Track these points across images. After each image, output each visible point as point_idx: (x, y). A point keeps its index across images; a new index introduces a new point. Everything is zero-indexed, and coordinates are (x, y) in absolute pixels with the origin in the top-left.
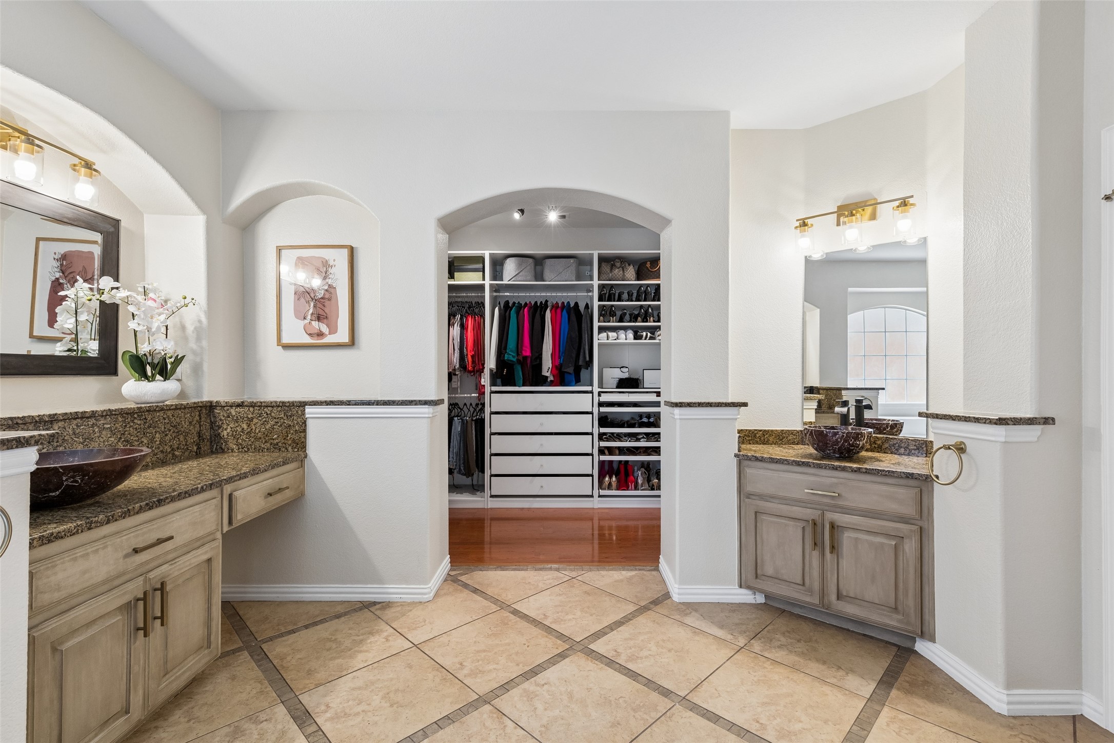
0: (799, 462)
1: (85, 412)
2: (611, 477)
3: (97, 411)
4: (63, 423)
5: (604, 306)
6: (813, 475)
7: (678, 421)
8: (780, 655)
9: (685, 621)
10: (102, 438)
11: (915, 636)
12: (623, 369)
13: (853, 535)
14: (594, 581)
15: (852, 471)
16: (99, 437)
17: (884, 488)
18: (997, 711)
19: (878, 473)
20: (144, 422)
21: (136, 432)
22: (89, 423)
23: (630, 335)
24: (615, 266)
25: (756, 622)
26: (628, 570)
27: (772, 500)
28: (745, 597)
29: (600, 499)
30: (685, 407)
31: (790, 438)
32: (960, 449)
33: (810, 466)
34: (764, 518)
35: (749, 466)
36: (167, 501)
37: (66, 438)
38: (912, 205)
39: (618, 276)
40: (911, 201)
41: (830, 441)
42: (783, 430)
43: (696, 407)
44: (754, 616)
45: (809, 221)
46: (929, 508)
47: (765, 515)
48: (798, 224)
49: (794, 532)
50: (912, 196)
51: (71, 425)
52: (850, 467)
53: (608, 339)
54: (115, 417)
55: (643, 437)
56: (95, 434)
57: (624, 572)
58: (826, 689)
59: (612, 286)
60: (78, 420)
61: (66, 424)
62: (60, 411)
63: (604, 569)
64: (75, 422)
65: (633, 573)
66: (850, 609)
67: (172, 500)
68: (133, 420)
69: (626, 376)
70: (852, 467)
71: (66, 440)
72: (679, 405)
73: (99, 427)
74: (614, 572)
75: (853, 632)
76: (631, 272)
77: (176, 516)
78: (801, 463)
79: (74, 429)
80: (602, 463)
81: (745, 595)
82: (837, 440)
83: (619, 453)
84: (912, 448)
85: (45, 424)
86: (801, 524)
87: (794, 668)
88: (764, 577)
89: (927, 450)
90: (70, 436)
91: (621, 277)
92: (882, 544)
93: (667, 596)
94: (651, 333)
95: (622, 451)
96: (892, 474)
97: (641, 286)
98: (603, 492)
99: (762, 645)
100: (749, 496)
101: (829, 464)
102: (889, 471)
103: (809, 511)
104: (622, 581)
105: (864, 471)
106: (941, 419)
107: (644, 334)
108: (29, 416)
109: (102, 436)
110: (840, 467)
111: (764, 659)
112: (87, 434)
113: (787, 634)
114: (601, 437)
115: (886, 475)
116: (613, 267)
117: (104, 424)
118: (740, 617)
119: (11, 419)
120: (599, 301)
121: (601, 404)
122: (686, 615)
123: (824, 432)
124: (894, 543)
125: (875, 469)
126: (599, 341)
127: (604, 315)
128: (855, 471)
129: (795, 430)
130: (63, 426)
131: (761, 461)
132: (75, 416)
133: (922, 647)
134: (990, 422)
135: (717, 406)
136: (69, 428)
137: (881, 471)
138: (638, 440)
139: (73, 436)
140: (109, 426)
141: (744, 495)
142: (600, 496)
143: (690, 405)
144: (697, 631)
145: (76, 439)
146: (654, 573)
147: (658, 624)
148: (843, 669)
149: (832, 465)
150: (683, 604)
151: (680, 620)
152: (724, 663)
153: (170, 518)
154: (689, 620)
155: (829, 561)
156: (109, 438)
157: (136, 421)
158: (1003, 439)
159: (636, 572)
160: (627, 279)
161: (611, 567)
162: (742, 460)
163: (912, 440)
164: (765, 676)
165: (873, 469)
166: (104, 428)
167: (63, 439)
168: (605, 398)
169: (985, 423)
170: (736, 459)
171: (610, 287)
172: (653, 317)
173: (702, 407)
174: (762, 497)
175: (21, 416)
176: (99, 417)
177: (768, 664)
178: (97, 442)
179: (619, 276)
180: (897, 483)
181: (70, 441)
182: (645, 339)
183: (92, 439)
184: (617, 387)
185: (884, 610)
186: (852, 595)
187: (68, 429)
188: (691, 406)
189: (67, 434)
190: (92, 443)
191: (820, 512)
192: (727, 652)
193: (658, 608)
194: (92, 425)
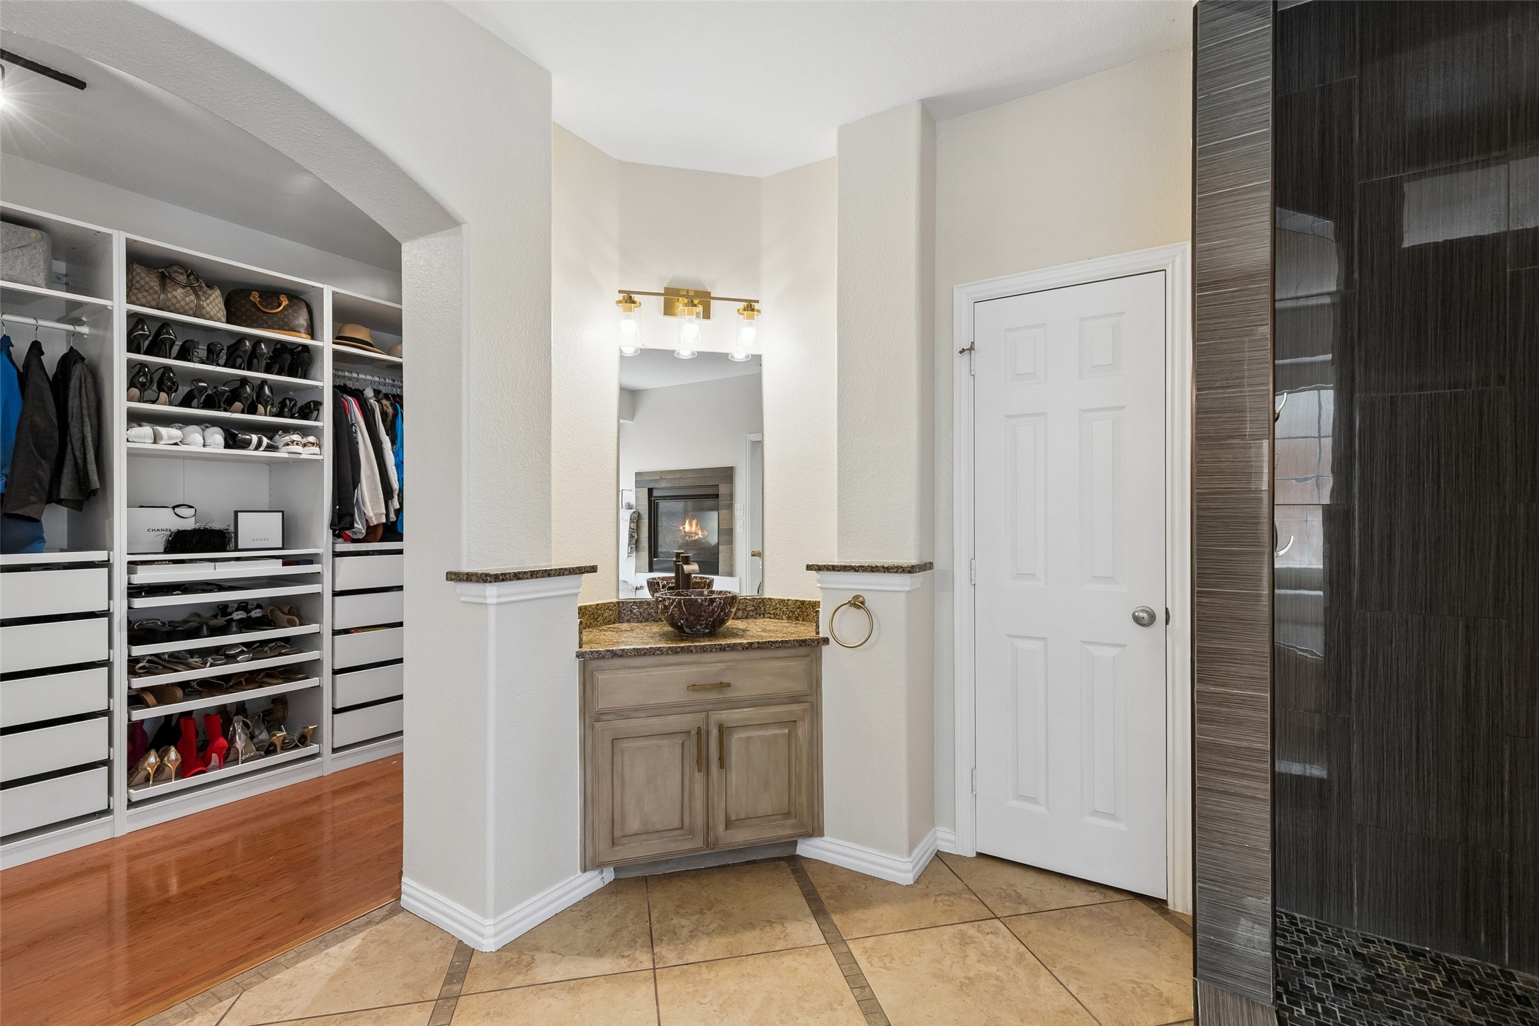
0: (676, 648)
2: (162, 756)
5: (143, 365)
6: (693, 663)
7: (492, 609)
8: (702, 949)
9: (540, 979)
11: (795, 839)
12: (181, 511)
13: (742, 735)
14: (277, 1007)
15: (743, 649)
17: (777, 664)
18: (905, 884)
19: (772, 646)
23: (216, 436)
24: (173, 280)
25: (632, 917)
26: (338, 940)
27: (635, 715)
28: (590, 883)
29: (133, 811)
30: (511, 580)
31: (606, 614)
32: (857, 603)
33: (692, 651)
34: (625, 745)
35: (601, 670)
38: (758, 311)
39: (183, 303)
40: (756, 306)
41: (705, 612)
42: (598, 605)
43: (527, 578)
44: (620, 908)
45: (636, 297)
46: (817, 677)
47: (627, 740)
48: (620, 297)
49: (670, 753)
50: (757, 302)
52: (741, 644)
53: (155, 442)
55: (242, 652)
57: (334, 950)
58: (788, 961)
59: (166, 323)
63: (277, 967)
65: (355, 942)
66: (741, 836)
69: (189, 524)
70: (742, 644)
72: (501, 578)
74: (309, 961)
75: (734, 865)
76: (215, 303)
78: (679, 650)
80: (135, 729)
81: (591, 879)
82: (713, 609)
83: (185, 694)
84: (750, 609)
86: (678, 741)
87: (735, 956)
88: (623, 839)
89: (765, 610)
91: (191, 309)
92: (775, 736)
93: (465, 952)
94: (268, 438)
95: (189, 690)
96: (786, 645)
97: (243, 337)
98: (137, 795)
99: (671, 947)
100: (599, 717)
101: (715, 645)
102: (782, 642)
103: (690, 716)
104: (345, 971)
105: (756, 646)
106: (839, 571)
107: (255, 438)
110: (729, 645)
111: (693, 969)
113: (682, 911)
114: (134, 666)
115: (780, 647)
116: (165, 279)
118: (606, 921)
120: (128, 351)
121: (135, 591)
122: (529, 966)
123: (699, 600)
124: (787, 731)
125: (768, 642)
126: (130, 445)
127: (143, 385)
128: (747, 648)
129: (610, 603)
131: (621, 656)
133: (806, 848)
134: (903, 570)
135: (558, 575)
137: (774, 642)
138: (232, 659)
141: (590, 717)
142: (131, 804)
143: (517, 576)
144: (574, 984)
146: (399, 918)
147: (500, 1015)
148: (775, 923)
149: (719, 645)
150: (505, 948)
151: (529, 982)
152: (658, 1012)
154: (543, 972)
155: (715, 781)
158: (908, 589)
159: (361, 935)
160: (208, 316)
161: (291, 955)
162: (588, 661)
163: (750, 600)
164: (721, 994)
165: (766, 642)
168: (145, 576)
169: (896, 572)
170: (578, 660)
171: (159, 324)
172: (272, 405)
173: (537, 578)
174: (622, 714)
177: (705, 973)
179: (187, 304)
180: (787, 655)
182: (257, 448)
184: (166, 551)
185: (775, 820)
186: (743, 816)
188: (519, 579)
191: (704, 715)
192: (646, 990)
193: (470, 984)
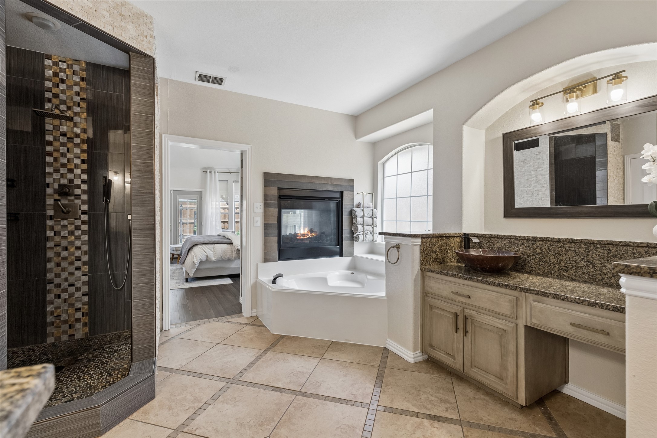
1: (553, 238)
3: (562, 239)
4: (542, 242)
10: (568, 255)
16: (565, 254)
20: (608, 252)
21: (599, 258)
22: (558, 245)
36: (474, 280)
37: (543, 250)
51: (546, 244)
54: (579, 244)
56: (563, 252)
60: (551, 242)
61: (543, 243)
62: (538, 236)
64: (549, 243)
67: (477, 281)
68: (596, 249)
71: (544, 252)
73: (566, 248)
77: (480, 291)
79: (548, 246)
85: (532, 241)
90: (546, 250)
108: (523, 236)
109: (568, 254)
112: (557, 251)
117: (569, 247)
119: (515, 236)
130: (542, 244)
132: (547, 240)
136: (546, 245)
139: (548, 250)
140: (574, 249)
145: (550, 252)
153: (476, 290)
156: (574, 256)
157: (599, 250)
166: (569, 250)
167: (542, 251)
175: (519, 236)
176: (566, 243)
178: (564, 257)
181: (546, 252)
183: (561, 254)
187: (544, 246)
189: (544, 249)
190: (561, 257)
194: (561, 246)
